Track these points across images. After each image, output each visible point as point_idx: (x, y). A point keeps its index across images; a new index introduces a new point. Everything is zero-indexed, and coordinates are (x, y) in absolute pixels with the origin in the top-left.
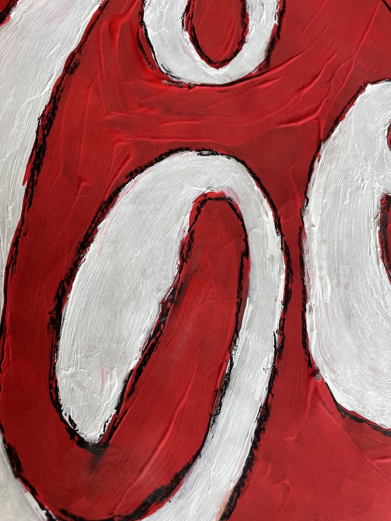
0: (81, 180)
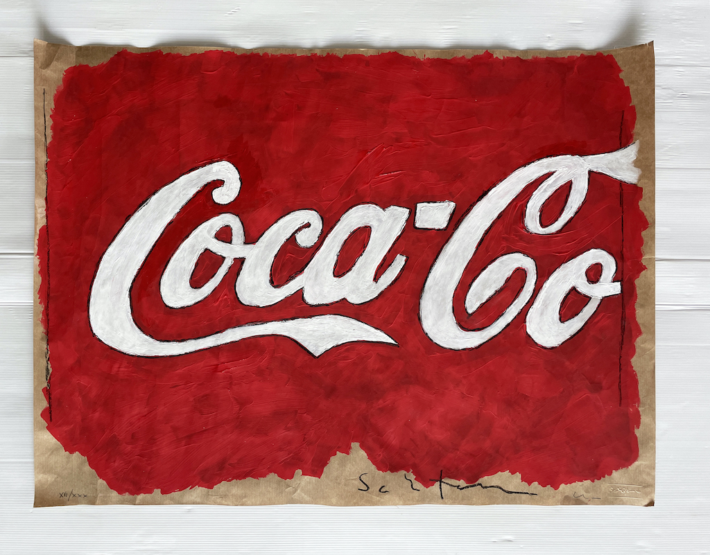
0: (489, 252)
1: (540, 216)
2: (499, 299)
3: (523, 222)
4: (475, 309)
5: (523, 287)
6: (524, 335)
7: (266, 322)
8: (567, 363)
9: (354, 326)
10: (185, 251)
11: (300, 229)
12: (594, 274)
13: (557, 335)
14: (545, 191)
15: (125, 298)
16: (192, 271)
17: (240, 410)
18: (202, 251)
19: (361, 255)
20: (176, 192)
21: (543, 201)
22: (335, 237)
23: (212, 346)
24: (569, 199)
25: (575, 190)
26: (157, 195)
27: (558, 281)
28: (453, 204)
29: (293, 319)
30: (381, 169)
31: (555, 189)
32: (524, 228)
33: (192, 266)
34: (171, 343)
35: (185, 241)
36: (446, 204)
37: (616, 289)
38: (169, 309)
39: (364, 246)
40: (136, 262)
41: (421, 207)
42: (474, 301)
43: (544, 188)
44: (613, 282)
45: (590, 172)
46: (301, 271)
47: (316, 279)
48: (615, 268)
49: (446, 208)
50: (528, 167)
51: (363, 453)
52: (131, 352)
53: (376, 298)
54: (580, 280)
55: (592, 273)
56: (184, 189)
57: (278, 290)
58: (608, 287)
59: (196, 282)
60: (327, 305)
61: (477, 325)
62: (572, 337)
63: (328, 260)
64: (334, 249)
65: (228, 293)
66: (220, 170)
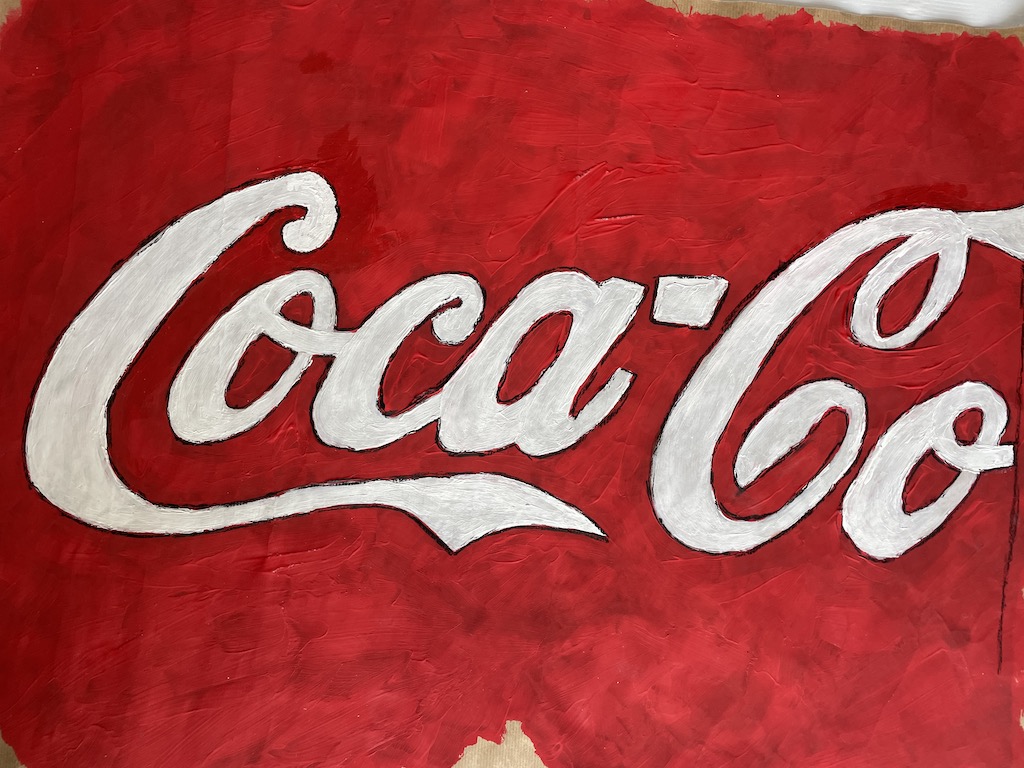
0: (783, 375)
1: (879, 315)
2: (797, 463)
3: (848, 324)
4: (751, 478)
5: (840, 444)
6: (838, 533)
7: (365, 479)
8: (912, 590)
9: (527, 498)
10: (222, 335)
11: (441, 309)
12: (968, 427)
13: (897, 537)
14: (891, 270)
15: (97, 418)
16: (231, 375)
17: (301, 646)
18: (254, 337)
19: (551, 365)
20: (214, 223)
21: (886, 288)
22: (505, 328)
23: (258, 519)
24: (932, 289)
25: (943, 272)
26: (176, 226)
27: (903, 437)
28: (723, 283)
29: (415, 476)
30: (598, 208)
31: (907, 267)
32: (850, 334)
33: (232, 366)
34: (180, 510)
35: (224, 317)
36: (711, 281)
37: (1004, 457)
38: (180, 443)
39: (558, 349)
40: (125, 350)
41: (665, 283)
42: (751, 464)
43: (889, 264)
44: (1001, 444)
45: (971, 242)
46: (438, 387)
47: (463, 406)
48: (1005, 419)
49: (710, 289)
50: (862, 224)
51: (527, 743)
52: (101, 522)
53: (573, 447)
54: (942, 438)
55: (963, 426)
56: (229, 219)
57: (391, 422)
58: (991, 454)
59: (238, 395)
60: (481, 454)
61: (754, 510)
62: (924, 541)
63: (489, 371)
64: (502, 351)
65: (297, 421)
66: (300, 188)
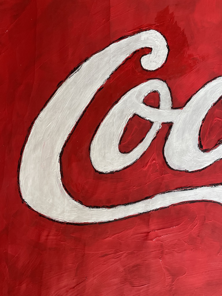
10: (115, 116)
16: (121, 136)
17: (173, 281)
18: (131, 116)
26: (88, 62)
35: (115, 107)
38: (98, 174)
56: (114, 57)
59: (125, 147)
65: (156, 158)
66: (148, 38)
